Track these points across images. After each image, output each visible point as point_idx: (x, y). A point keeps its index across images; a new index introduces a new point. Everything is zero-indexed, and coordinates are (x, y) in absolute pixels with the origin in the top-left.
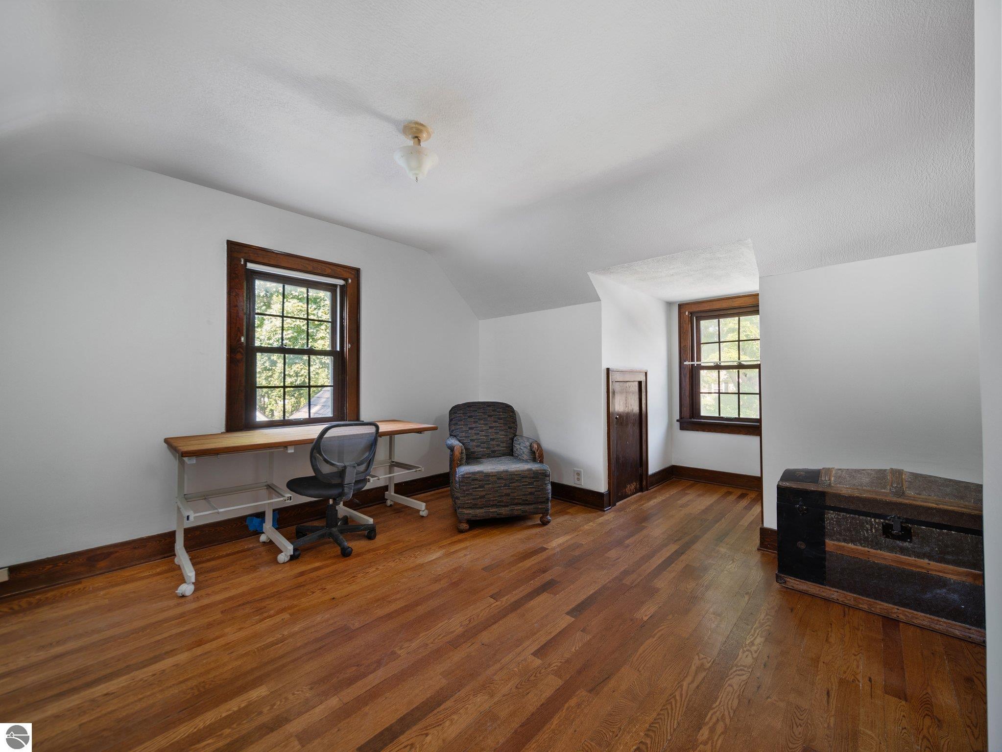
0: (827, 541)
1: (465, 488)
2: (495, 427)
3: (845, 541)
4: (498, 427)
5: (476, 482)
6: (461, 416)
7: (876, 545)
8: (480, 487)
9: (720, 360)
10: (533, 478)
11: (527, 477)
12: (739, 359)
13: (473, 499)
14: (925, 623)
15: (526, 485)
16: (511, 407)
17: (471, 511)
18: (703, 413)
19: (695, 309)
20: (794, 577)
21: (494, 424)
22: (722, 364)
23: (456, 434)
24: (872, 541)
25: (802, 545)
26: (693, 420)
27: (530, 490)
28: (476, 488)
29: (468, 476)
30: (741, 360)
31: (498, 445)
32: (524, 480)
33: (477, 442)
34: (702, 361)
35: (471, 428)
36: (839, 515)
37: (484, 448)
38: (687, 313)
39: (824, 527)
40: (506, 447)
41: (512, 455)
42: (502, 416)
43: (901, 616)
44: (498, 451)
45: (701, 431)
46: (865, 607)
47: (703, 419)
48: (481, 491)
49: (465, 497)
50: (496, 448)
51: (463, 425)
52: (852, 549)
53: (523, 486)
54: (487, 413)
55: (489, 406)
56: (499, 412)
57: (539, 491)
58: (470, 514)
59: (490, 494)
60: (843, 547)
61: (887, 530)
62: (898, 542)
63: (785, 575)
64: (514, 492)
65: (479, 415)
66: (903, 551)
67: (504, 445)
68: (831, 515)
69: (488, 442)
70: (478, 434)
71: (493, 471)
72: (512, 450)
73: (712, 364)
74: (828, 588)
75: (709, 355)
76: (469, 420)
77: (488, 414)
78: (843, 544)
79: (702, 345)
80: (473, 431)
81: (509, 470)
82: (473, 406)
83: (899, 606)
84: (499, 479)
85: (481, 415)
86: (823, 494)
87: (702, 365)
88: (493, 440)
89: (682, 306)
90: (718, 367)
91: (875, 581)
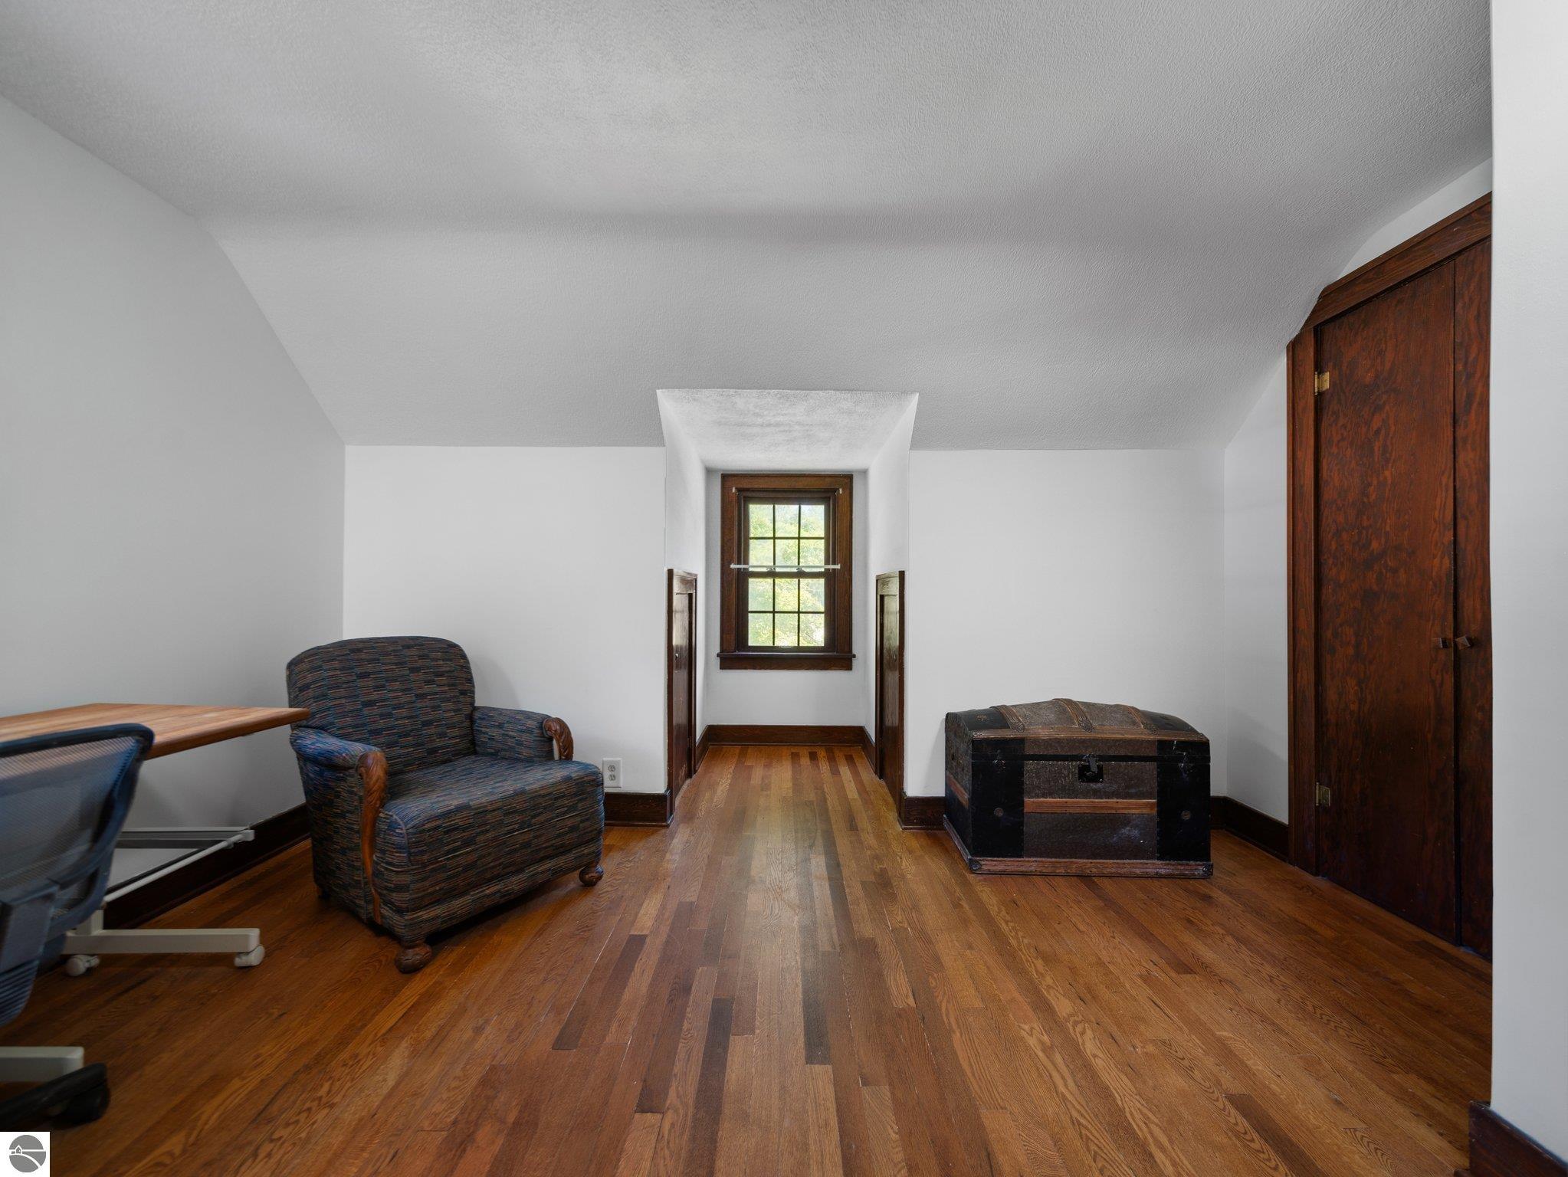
0: (1026, 800)
1: (426, 857)
2: (430, 694)
3: (1044, 795)
4: (436, 693)
5: (457, 835)
6: (336, 676)
7: (1072, 793)
8: (466, 843)
9: (774, 564)
10: (576, 795)
11: (563, 796)
12: (799, 564)
13: (450, 878)
14: (1113, 870)
15: (564, 813)
16: (458, 646)
17: (439, 910)
18: (751, 643)
19: (745, 484)
20: (990, 857)
21: (427, 689)
22: (778, 570)
23: (324, 722)
24: (1069, 790)
25: (999, 812)
26: (737, 653)
27: (569, 823)
28: (455, 850)
29: (434, 824)
30: (801, 565)
31: (442, 735)
32: (559, 803)
33: (389, 735)
34: (750, 564)
35: (370, 704)
36: (1038, 764)
37: (406, 747)
38: (734, 490)
39: (1022, 783)
40: (460, 736)
41: (475, 753)
42: (444, 669)
43: (1094, 870)
44: (442, 748)
45: (750, 669)
46: (1061, 871)
47: (752, 651)
48: (467, 853)
49: (424, 879)
50: (438, 743)
51: (345, 697)
52: (1050, 803)
53: (558, 817)
54: (405, 663)
55: (409, 647)
56: (437, 660)
57: (587, 820)
58: (437, 917)
59: (489, 854)
60: (1042, 802)
61: (1084, 774)
62: (1092, 785)
63: (980, 857)
64: (540, 836)
65: (386, 671)
66: (1097, 794)
67: (456, 732)
68: (1030, 765)
69: (418, 730)
70: (390, 715)
71: (491, 798)
72: (473, 742)
73: (764, 570)
74: (1027, 859)
75: (759, 555)
76: (360, 683)
77: (409, 665)
78: (1042, 799)
79: (751, 541)
80: (376, 710)
81: (527, 788)
82: (366, 648)
83: (1092, 859)
84: (507, 814)
85: (392, 670)
86: (1021, 741)
87: (751, 569)
88: (427, 724)
89: (727, 478)
90: (772, 574)
91: (1071, 837)
